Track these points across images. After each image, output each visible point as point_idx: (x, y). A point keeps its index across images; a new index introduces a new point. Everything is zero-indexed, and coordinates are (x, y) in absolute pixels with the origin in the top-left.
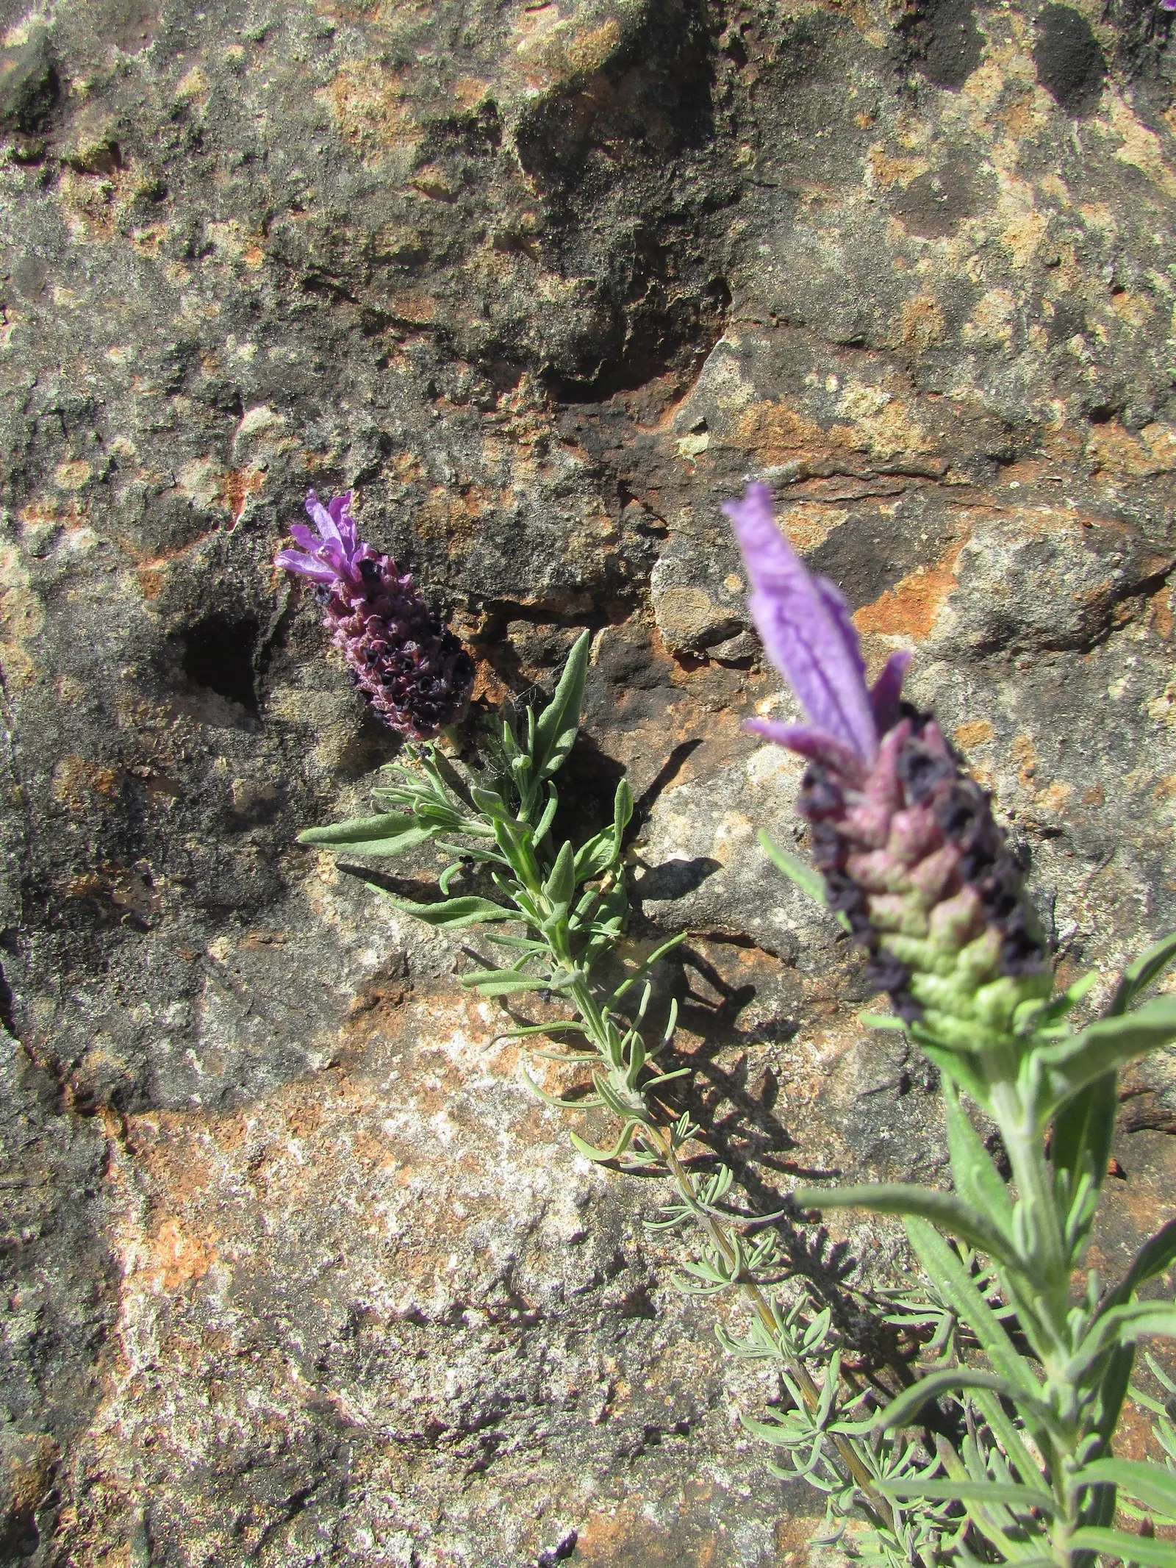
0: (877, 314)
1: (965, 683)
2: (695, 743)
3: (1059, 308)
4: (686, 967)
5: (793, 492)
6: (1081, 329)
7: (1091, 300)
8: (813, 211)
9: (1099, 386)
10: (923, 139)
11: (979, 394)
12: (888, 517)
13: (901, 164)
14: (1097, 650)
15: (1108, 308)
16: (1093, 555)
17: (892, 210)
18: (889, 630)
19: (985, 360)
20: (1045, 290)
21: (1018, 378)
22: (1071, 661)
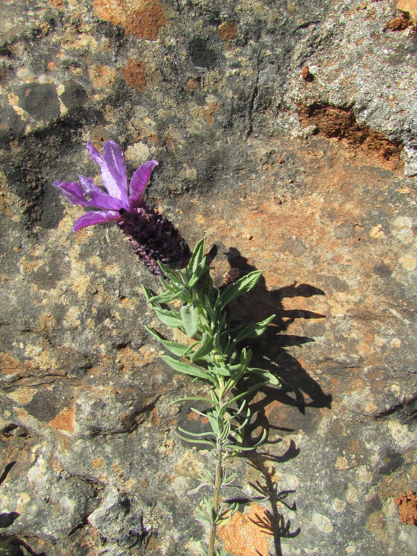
0: (31, 321)
1: (91, 445)
2: (14, 463)
3: (99, 310)
4: (21, 547)
5: (18, 383)
6: (109, 316)
7: (112, 304)
8: (5, 283)
9: (118, 337)
10: (41, 252)
11: (73, 345)
12: (50, 391)
13: (33, 263)
14: (134, 432)
15: (120, 305)
16: (120, 404)
17: (32, 281)
18: (62, 429)
19: (74, 332)
20: (92, 303)
21: (86, 338)
22: (126, 437)
